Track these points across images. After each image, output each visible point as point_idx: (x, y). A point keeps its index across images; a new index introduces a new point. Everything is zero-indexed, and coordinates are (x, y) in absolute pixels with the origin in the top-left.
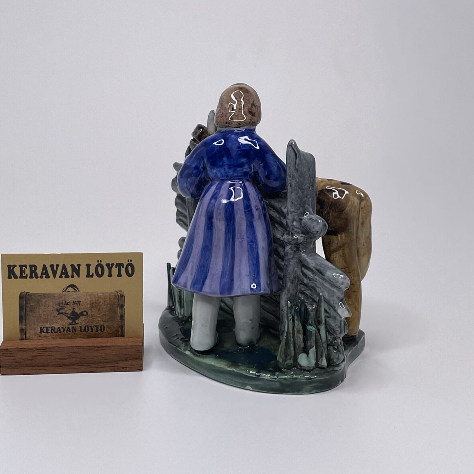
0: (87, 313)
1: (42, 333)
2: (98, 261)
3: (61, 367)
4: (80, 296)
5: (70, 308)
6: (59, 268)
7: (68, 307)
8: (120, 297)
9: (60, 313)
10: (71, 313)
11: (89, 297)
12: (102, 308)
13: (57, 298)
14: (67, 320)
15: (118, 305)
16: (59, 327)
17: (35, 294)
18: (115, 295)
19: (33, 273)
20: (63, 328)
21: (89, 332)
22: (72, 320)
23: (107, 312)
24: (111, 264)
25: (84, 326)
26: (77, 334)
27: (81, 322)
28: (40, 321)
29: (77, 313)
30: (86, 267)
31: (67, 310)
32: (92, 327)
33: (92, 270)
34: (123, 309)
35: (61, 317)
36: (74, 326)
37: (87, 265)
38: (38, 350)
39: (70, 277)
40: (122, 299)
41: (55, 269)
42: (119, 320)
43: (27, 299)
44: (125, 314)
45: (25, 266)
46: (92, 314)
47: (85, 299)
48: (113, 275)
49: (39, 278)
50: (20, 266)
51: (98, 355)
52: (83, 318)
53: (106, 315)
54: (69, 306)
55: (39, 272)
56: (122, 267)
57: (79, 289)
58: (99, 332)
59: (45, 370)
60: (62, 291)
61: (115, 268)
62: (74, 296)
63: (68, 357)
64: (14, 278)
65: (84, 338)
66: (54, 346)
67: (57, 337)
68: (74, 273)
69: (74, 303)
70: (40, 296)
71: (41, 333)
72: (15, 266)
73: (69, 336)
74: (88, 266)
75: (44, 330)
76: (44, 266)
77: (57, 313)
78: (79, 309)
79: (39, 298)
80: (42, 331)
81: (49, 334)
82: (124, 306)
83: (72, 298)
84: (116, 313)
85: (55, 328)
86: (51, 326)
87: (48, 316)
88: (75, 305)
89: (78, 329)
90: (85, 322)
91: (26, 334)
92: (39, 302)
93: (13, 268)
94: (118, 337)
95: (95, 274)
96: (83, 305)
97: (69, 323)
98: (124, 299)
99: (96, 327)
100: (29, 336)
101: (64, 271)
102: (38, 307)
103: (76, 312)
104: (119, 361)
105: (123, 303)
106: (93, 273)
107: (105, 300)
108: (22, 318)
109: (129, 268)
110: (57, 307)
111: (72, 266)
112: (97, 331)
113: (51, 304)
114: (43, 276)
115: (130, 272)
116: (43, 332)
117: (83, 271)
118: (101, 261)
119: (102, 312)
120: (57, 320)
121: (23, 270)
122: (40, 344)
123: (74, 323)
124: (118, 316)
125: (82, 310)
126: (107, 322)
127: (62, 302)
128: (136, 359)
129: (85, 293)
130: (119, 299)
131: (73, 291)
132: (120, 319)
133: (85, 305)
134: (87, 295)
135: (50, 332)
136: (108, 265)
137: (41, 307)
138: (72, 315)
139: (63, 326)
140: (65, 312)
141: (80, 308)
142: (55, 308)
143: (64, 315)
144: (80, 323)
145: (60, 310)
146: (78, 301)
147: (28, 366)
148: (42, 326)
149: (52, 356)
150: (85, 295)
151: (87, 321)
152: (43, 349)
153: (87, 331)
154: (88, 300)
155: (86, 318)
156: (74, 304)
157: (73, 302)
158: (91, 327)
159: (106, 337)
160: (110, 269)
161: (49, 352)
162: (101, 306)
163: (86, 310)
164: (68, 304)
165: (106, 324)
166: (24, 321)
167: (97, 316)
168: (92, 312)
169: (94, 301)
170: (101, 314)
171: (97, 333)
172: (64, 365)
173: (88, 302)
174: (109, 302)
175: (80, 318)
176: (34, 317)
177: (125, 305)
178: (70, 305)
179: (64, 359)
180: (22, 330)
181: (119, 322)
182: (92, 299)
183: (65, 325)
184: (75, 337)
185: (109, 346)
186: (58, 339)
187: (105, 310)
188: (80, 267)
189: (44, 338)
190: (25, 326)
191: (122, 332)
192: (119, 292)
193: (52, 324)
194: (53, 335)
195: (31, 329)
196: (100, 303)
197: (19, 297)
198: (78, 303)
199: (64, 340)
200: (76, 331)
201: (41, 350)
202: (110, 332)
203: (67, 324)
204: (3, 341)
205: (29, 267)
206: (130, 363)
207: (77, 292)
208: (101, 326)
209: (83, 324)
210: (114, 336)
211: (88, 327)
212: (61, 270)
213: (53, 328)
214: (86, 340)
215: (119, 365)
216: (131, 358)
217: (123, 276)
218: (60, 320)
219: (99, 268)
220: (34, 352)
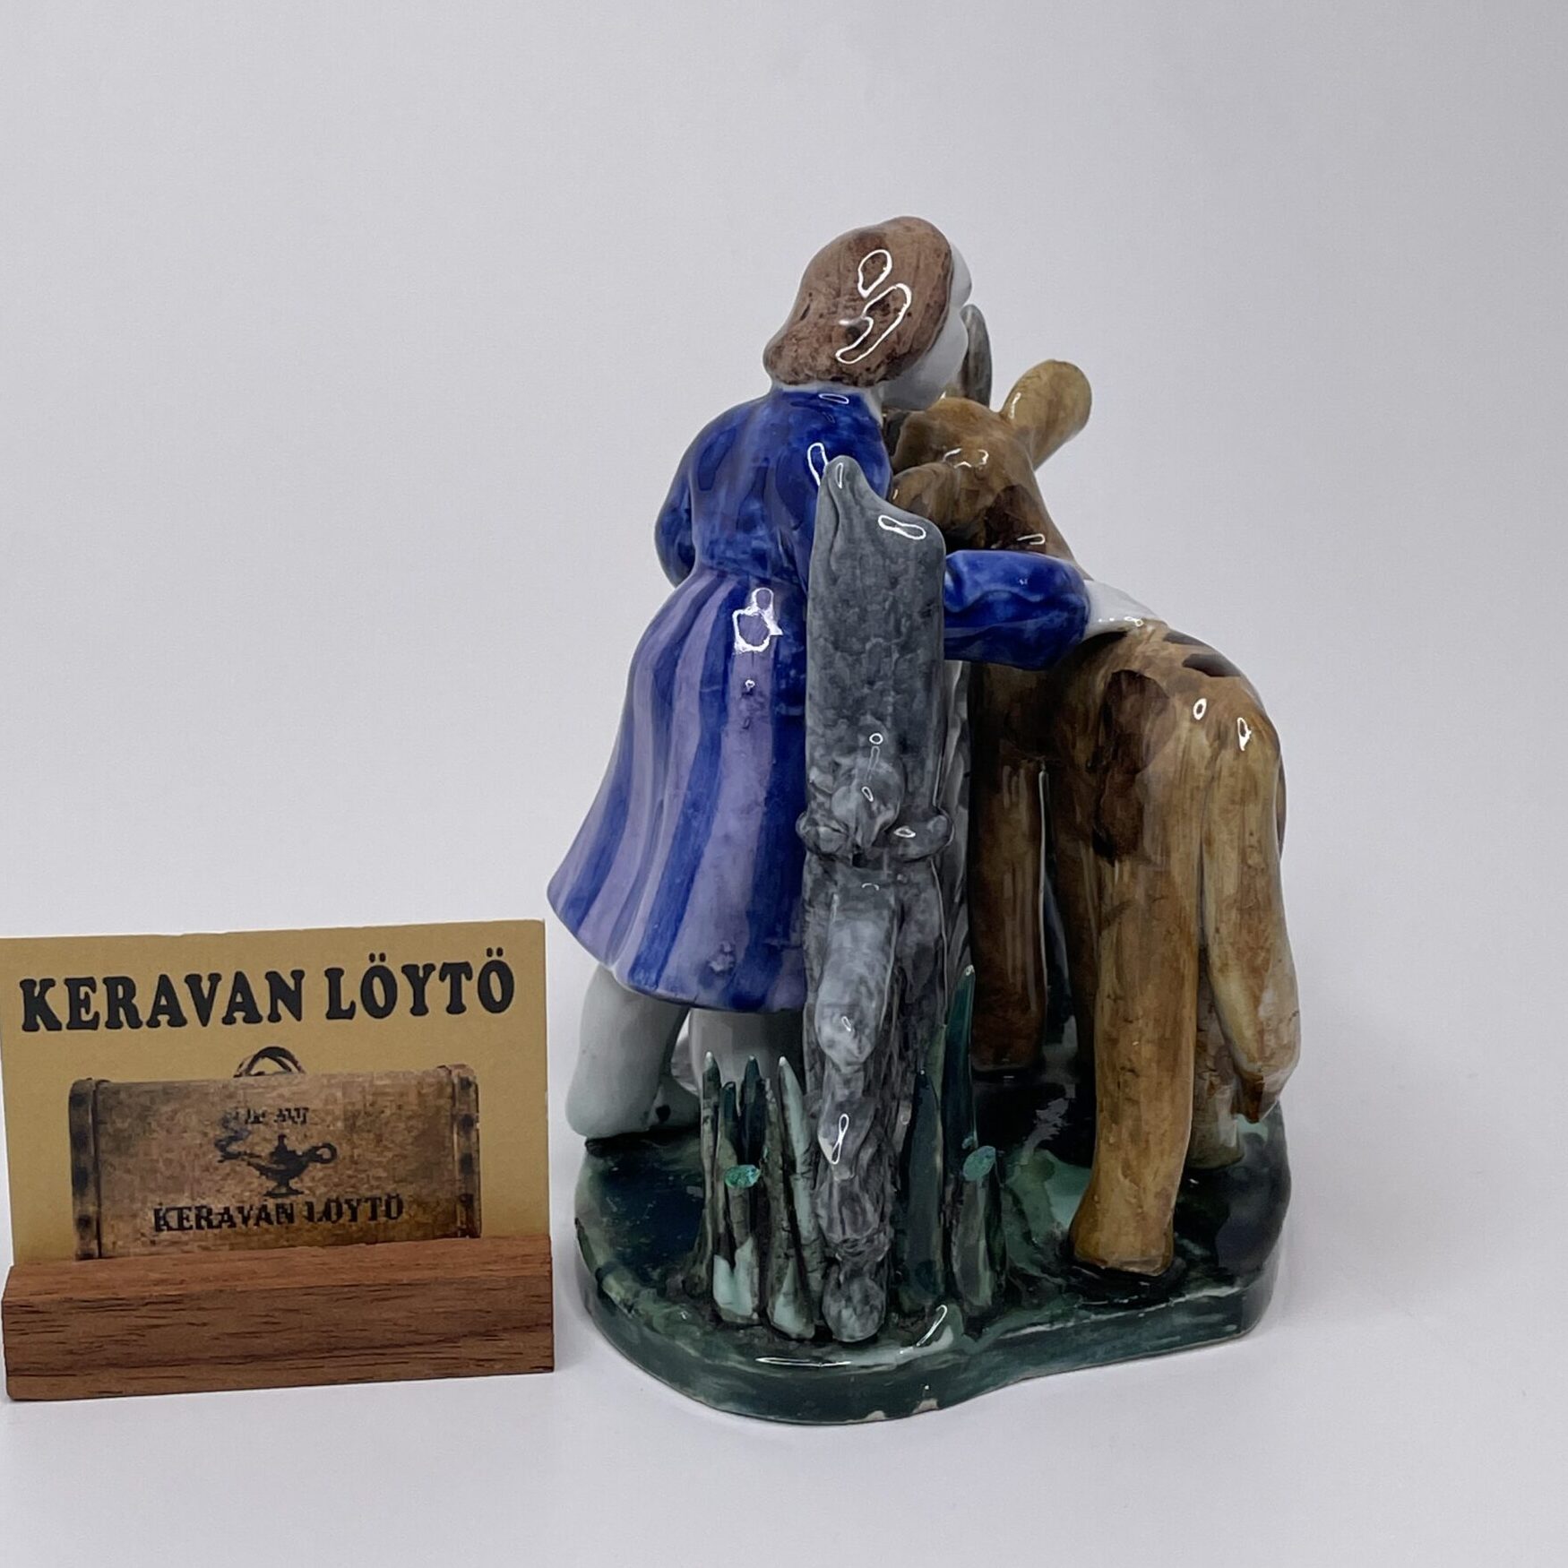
0: (333, 1151)
1: (162, 1230)
2: (372, 958)
3: (241, 1366)
4: (304, 1087)
5: (268, 1137)
6: (219, 987)
7: (259, 1128)
8: (458, 1089)
9: (228, 1156)
10: (272, 1154)
11: (339, 1094)
12: (392, 1133)
13: (216, 1099)
14: (256, 1181)
15: (453, 1117)
16: (227, 1205)
17: (129, 1086)
18: (440, 1083)
19: (121, 1010)
20: (241, 1210)
21: (341, 1221)
22: (274, 1179)
23: (409, 1147)
24: (421, 965)
25: (324, 1200)
26: (299, 1229)
27: (313, 1185)
28: (152, 1185)
29: (294, 1152)
30: (326, 980)
31: (257, 1144)
32: (355, 1204)
33: (350, 992)
34: (473, 1134)
35: (233, 1170)
36: (287, 1201)
37: (328, 973)
38: (148, 1307)
39: (265, 1019)
40: (468, 1096)
41: (206, 993)
42: (458, 1176)
43: (99, 1107)
44: (478, 1151)
45: (90, 983)
46: (352, 1156)
47: (326, 1102)
48: (430, 1010)
49: (144, 1027)
50: (68, 982)
51: (385, 1316)
52: (321, 1170)
53: (405, 1157)
54: (261, 1127)
55: (144, 1002)
56: (463, 977)
57: (300, 1064)
59: (183, 1377)
60: (234, 1072)
61: (439, 982)
62: (281, 1091)
63: (264, 1327)
64: (49, 1029)
65: (323, 1246)
66: (212, 1287)
67: (219, 1242)
68: (280, 1004)
69: (284, 1116)
70: (146, 1092)
71: (158, 1229)
72: (48, 984)
73: (267, 1237)
74: (334, 975)
75: (168, 1219)
76: (164, 980)
77: (219, 1154)
78: (301, 1137)
79: (145, 1100)
80: (160, 1223)
81: (191, 1232)
82: (477, 1121)
83: (273, 1098)
84: (445, 1148)
85: (210, 1212)
86: (198, 1205)
87: (183, 1167)
88: (284, 1124)
89: (301, 1211)
90: (325, 1186)
91: (98, 1236)
92: (146, 1116)
93: (43, 992)
94: (455, 1236)
95: (359, 1007)
96: (316, 1124)
97: (265, 1192)
98: (473, 1095)
99: (369, 1204)
100: (114, 1243)
101: (239, 999)
102: (144, 1132)
103: (289, 1148)
104: (465, 1336)
105: (473, 1112)
106: (353, 1004)
107: (400, 1103)
108: (80, 1180)
109: (494, 978)
110: (218, 1133)
111: (273, 977)
112: (374, 1217)
113: (194, 1120)
114: (160, 1017)
115: (497, 996)
116: (165, 1228)
117: (315, 994)
118: (382, 957)
119: (391, 1146)
120: (217, 1182)
121: (82, 996)
122: (155, 1276)
123: (284, 1190)
124: (453, 1158)
125: (315, 1142)
126: (411, 1183)
127: (234, 1114)
129: (323, 1075)
130: (457, 1096)
131: (276, 1073)
132: (462, 1170)
133: (323, 1121)
134: (330, 1086)
135: (191, 1228)
136: (409, 970)
137: (155, 1135)
138: (276, 1162)
139: (243, 1202)
140: (248, 1151)
141: (306, 1136)
142: (211, 1135)
143: (243, 1160)
145: (229, 1144)
146: (297, 1110)
147: (113, 1364)
148: (161, 1204)
149: (205, 1324)
150: (323, 1086)
151: (336, 1180)
152: (170, 1299)
153: (334, 1217)
154: (335, 1102)
155: (330, 1172)
156: (284, 1120)
157: (278, 1113)
158: (348, 1202)
159: (409, 1238)
160: (418, 986)
161: (192, 1309)
162: (387, 1124)
163: (329, 1139)
164: (260, 1122)
165: (406, 1192)
167: (370, 1162)
168: (354, 1146)
169: (359, 1106)
170: (386, 1153)
171: (373, 1223)
172: (251, 1358)
173: (338, 1111)
174: (415, 1108)
175: (306, 1172)
176: (128, 1171)
177: (480, 1119)
178: (266, 1124)
179: (254, 1334)
180: (83, 1223)
181: (455, 1181)
182: (354, 1100)
183: (250, 1197)
184: (291, 1243)
185: (425, 1284)
186: (225, 1253)
187: (401, 1138)
188: (304, 981)
189: (170, 1250)
190: (94, 1205)
191: (470, 1220)
192: (455, 1073)
193: (202, 1196)
194: (205, 1238)
195: (120, 1217)
196: (383, 1112)
197: (71, 1098)
198: (298, 1115)
199: (248, 1254)
200: (290, 1218)
201: (164, 1306)
202: (422, 1218)
203: (259, 1193)
204: (12, 1264)
205: (105, 987)
206: (506, 1342)
207: (291, 1076)
208: (390, 1197)
209: (318, 1193)
210: (438, 1234)
211: (339, 1206)
212: (229, 995)
213: (204, 1212)
214: (332, 1255)
215: (463, 1352)
216: (510, 1325)
217: (468, 1009)
218: (229, 1181)
219: (377, 982)
220: (136, 1313)
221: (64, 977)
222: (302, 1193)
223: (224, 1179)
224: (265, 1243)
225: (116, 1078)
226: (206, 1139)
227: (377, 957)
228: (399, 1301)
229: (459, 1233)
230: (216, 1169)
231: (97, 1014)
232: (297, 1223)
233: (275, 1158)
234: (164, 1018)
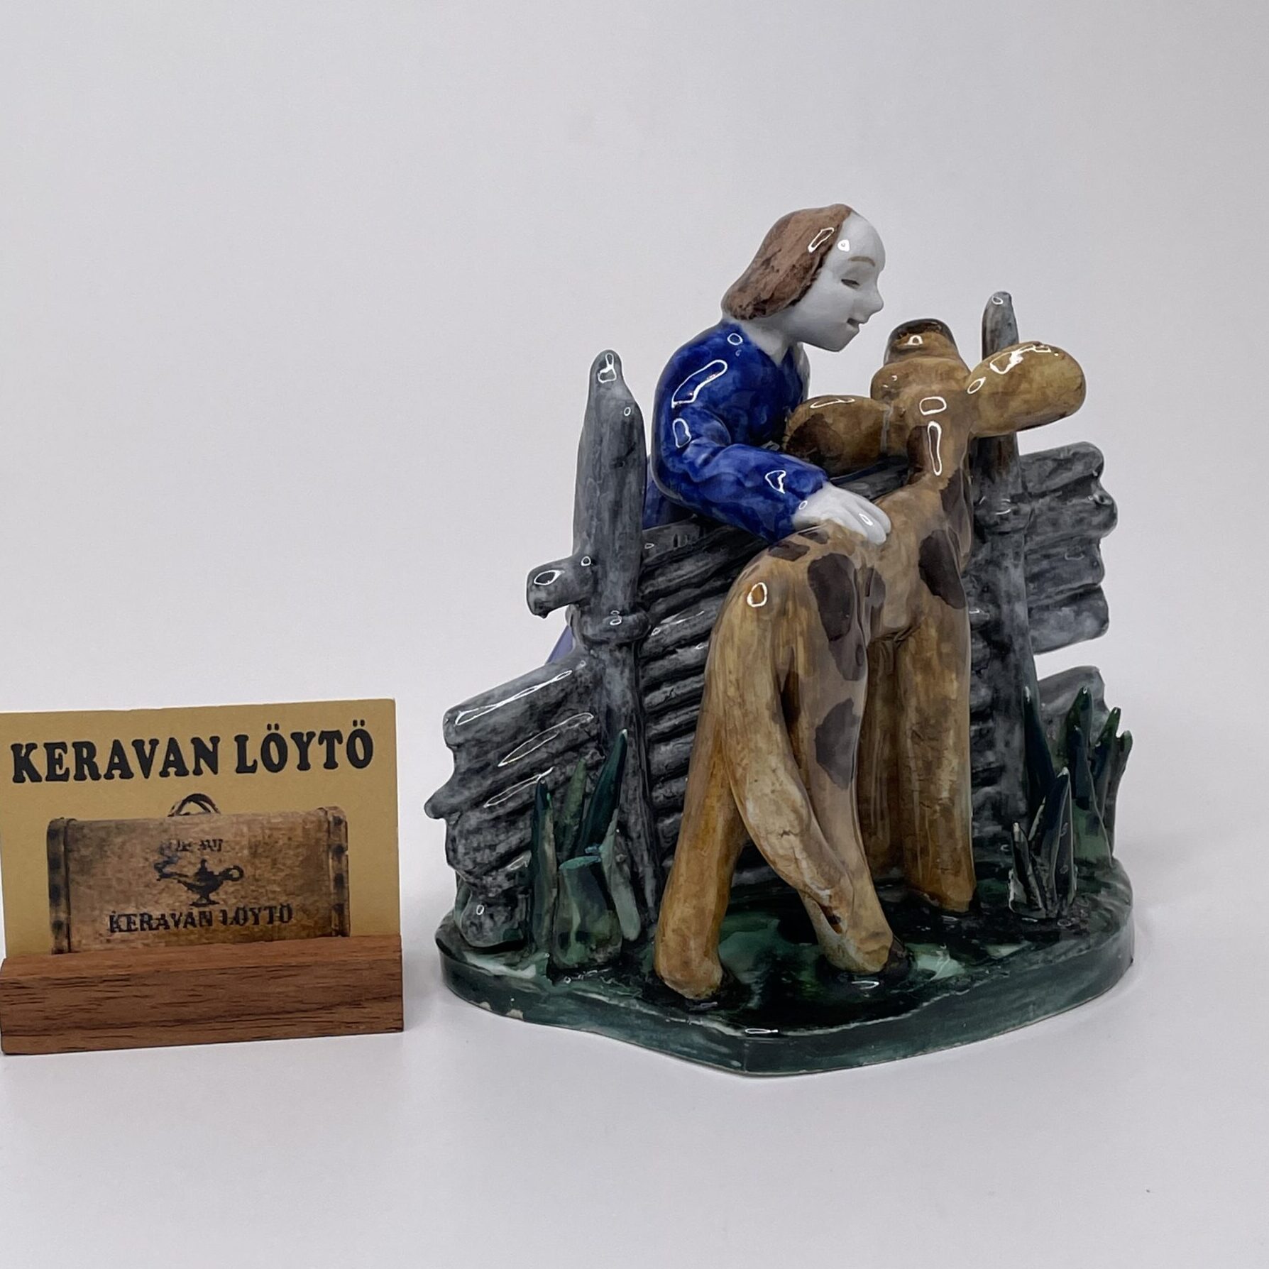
0: (241, 871)
1: (115, 931)
2: (269, 727)
3: (172, 1028)
4: (219, 824)
5: (193, 861)
6: (157, 749)
7: (186, 856)
8: (332, 825)
9: (164, 876)
10: (197, 874)
11: (245, 829)
12: (284, 858)
13: (154, 833)
14: (184, 894)
15: (329, 846)
16: (163, 913)
17: (92, 823)
18: (320, 821)
19: (86, 767)
20: (173, 916)
21: (247, 924)
22: (198, 893)
23: (297, 869)
24: (305, 732)
25: (234, 908)
26: (215, 931)
27: (227, 898)
28: (108, 898)
29: (212, 873)
30: (236, 744)
32: (256, 911)
33: (253, 753)
34: (344, 858)
35: (167, 887)
36: (207, 909)
37: (238, 738)
38: (106, 984)
39: (191, 773)
40: (340, 830)
41: (147, 752)
42: (332, 889)
43: (69, 839)
44: (347, 871)
45: (63, 746)
46: (254, 876)
47: (236, 835)
48: (312, 766)
49: (103, 779)
50: (46, 745)
51: (278, 990)
52: (231, 886)
53: (294, 876)
54: (188, 854)
55: (102, 761)
56: (336, 741)
57: (216, 807)
58: (277, 923)
60: (168, 814)
61: (318, 745)
62: (201, 826)
63: (191, 999)
64: (32, 781)
65: (234, 944)
66: (151, 969)
67: (157, 940)
68: (202, 761)
69: (205, 845)
70: (105, 827)
71: (112, 931)
72: (32, 747)
73: (192, 937)
74: (241, 740)
75: (119, 923)
76: (117, 744)
77: (157, 875)
78: (216, 862)
79: (102, 834)
80: (114, 926)
81: (136, 933)
82: (346, 849)
83: (197, 833)
84: (323, 869)
85: (150, 917)
86: (142, 912)
87: (130, 884)
88: (205, 851)
89: (217, 917)
90: (235, 898)
91: (68, 937)
92: (103, 846)
93: (28, 754)
94: (330, 935)
95: (260, 763)
96: (228, 852)
97: (190, 902)
98: (343, 829)
99: (268, 911)
100: (80, 942)
101: (172, 758)
102: (102, 858)
103: (209, 870)
104: (338, 1005)
105: (343, 842)
106: (255, 762)
107: (290, 835)
108: (58, 893)
109: (358, 741)
110: (156, 858)
111: (196, 742)
112: (271, 921)
113: (138, 850)
114: (114, 772)
115: (361, 756)
116: (117, 930)
117: (227, 755)
118: (277, 727)
119: (283, 868)
120: (155, 895)
121: (57, 756)
122: (110, 963)
123: (204, 901)
124: (329, 876)
125: (227, 865)
126: (298, 895)
127: (168, 844)
129: (234, 815)
130: (332, 830)
131: (199, 813)
132: (336, 886)
133: (234, 849)
134: (238, 823)
135: (136, 930)
136: (296, 736)
137: (110, 859)
138: (199, 880)
139: (174, 910)
140: (178, 872)
141: (220, 861)
143: (175, 879)
144: (224, 900)
145: (164, 867)
146: (214, 841)
147: (79, 1027)
148: (114, 912)
149: (146, 996)
150: (233, 823)
151: (243, 893)
152: (121, 978)
153: (242, 922)
154: (242, 835)
155: (238, 888)
156: (205, 849)
157: (200, 843)
158: (252, 910)
159: (297, 937)
160: (303, 745)
161: (136, 985)
162: (280, 851)
163: (237, 863)
164: (187, 850)
165: (295, 903)
166: (63, 901)
167: (269, 882)
168: (256, 868)
169: (260, 838)
170: (279, 874)
171: (270, 926)
172: (180, 1022)
173: (245, 842)
174: (302, 840)
175: (221, 887)
176: (90, 887)
177: (349, 848)
178: (192, 852)
179: (183, 1004)
180: (57, 926)
181: (331, 894)
182: (256, 834)
183: (180, 906)
184: (210, 941)
185: (309, 966)
186: (162, 947)
187: (291, 862)
188: (219, 744)
189: (122, 946)
190: (64, 912)
191: (342, 923)
192: (330, 813)
193: (144, 905)
194: (147, 938)
195: (83, 922)
196: (277, 842)
197: (48, 833)
198: (215, 845)
199: (179, 949)
200: (210, 922)
201: (118, 983)
202: (306, 922)
203: (187, 904)
204: (5, 957)
205: (73, 750)
206: (368, 1009)
207: (208, 815)
208: (283, 906)
209: (229, 903)
210: (318, 934)
211: (245, 912)
212: (165, 755)
213: (146, 918)
214: (240, 949)
215: (336, 1017)
216: (370, 996)
217: (339, 765)
218: (164, 895)
219: (273, 745)
220: (95, 988)
221: (44, 742)
222: (218, 903)
223: (160, 893)
224: (191, 941)
225: (81, 817)
226: (147, 863)
227: (273, 727)
228: (290, 979)
229: (334, 933)
231: (67, 770)
232: (214, 926)
233: (198, 877)
234: (117, 773)
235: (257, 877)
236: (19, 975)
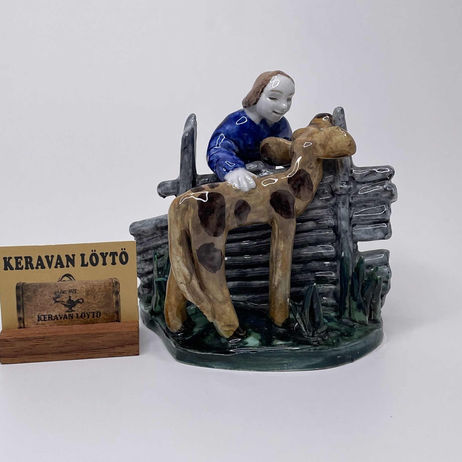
0: (83, 300)
1: (40, 321)
2: (92, 251)
3: (59, 355)
4: (75, 284)
5: (66, 297)
6: (53, 259)
8: (114, 284)
9: (56, 302)
10: (68, 301)
11: (84, 286)
12: (98, 296)
13: (53, 287)
14: (63, 308)
15: (113, 291)
16: (56, 314)
17: (31, 284)
18: (110, 283)
20: (59, 315)
21: (85, 318)
22: (68, 307)
23: (102, 299)
24: (105, 253)
25: (81, 313)
26: (74, 320)
27: (78, 309)
28: (37, 309)
29: (73, 301)
30: (81, 257)
31: (63, 299)
32: (88, 314)
33: (87, 260)
34: (119, 296)
35: (57, 305)
36: (71, 313)
37: (81, 255)
38: (36, 340)
39: (65, 267)
40: (117, 286)
41: (50, 260)
42: (115, 306)
43: (23, 290)
44: (120, 300)
45: (21, 258)
46: (88, 302)
47: (81, 288)
48: (107, 264)
49: (35, 269)
50: (15, 257)
51: (96, 342)
52: (80, 305)
53: (101, 302)
54: (65, 294)
55: (34, 263)
56: (116, 256)
57: (74, 278)
58: (96, 318)
60: (58, 280)
61: (109, 257)
62: (69, 285)
64: (11, 270)
65: (81, 325)
66: (52, 335)
67: (54, 324)
68: (69, 263)
69: (70, 291)
70: (36, 285)
71: (39, 320)
72: (10, 258)
73: (66, 323)
74: (83, 255)
75: (42, 318)
76: (39, 257)
77: (54, 301)
78: (74, 297)
79: (35, 288)
80: (39, 319)
82: (119, 292)
83: (68, 287)
84: (111, 299)
85: (52, 316)
86: (49, 314)
87: (45, 305)
89: (75, 316)
90: (81, 309)
91: (23, 322)
92: (35, 292)
93: (9, 260)
94: (114, 322)
95: (89, 263)
96: (78, 293)
97: (65, 311)
98: (118, 286)
99: (92, 314)
100: (27, 324)
101: (59, 262)
102: (35, 296)
103: (72, 300)
104: (116, 346)
105: (118, 290)
106: (88, 263)
107: (100, 288)
108: (19, 308)
109: (123, 255)
110: (54, 296)
111: (67, 256)
112: (93, 317)
113: (47, 293)
114: (39, 266)
115: (124, 260)
117: (78, 260)
118: (95, 251)
119: (97, 299)
120: (53, 308)
121: (19, 261)
122: (38, 332)
123: (70, 310)
124: (113, 302)
125: (78, 298)
126: (103, 308)
127: (58, 291)
128: (132, 344)
129: (80, 281)
130: (114, 286)
131: (68, 280)
132: (116, 305)
133: (80, 293)
134: (82, 284)
135: (47, 320)
136: (102, 254)
137: (38, 297)
138: (68, 303)
139: (60, 313)
140: (61, 301)
141: (76, 296)
142: (52, 296)
143: (60, 303)
145: (56, 299)
146: (74, 290)
147: (27, 355)
148: (39, 314)
149: (50, 344)
150: (80, 284)
151: (84, 308)
152: (42, 337)
153: (83, 317)
154: (83, 288)
155: (82, 306)
156: (70, 292)
158: (87, 313)
159: (102, 322)
160: (104, 257)
161: (46, 340)
162: (96, 293)
163: (82, 297)
165: (102, 311)
166: (22, 310)
167: (93, 303)
168: (88, 299)
169: (89, 289)
170: (96, 301)
171: (93, 319)
172: (62, 353)
173: (84, 290)
174: (104, 289)
175: (76, 306)
176: (31, 306)
177: (120, 292)
178: (66, 294)
179: (63, 347)
180: (20, 319)
181: (114, 308)
182: (88, 287)
183: (62, 312)
184: (73, 324)
185: (106, 333)
186: (56, 326)
187: (100, 297)
188: (75, 257)
189: (42, 326)
190: (22, 314)
191: (118, 318)
192: (114, 280)
193: (49, 312)
194: (51, 323)
195: (29, 318)
196: (95, 290)
197: (16, 288)
198: (74, 291)
199: (62, 327)
200: (72, 317)
201: (40, 339)
202: (106, 317)
205: (25, 259)
206: (127, 348)
207: (71, 281)
208: (97, 312)
209: (79, 311)
210: (110, 321)
211: (85, 314)
212: (56, 261)
213: (50, 316)
214: (83, 327)
215: (116, 351)
216: (127, 344)
217: (117, 264)
218: (57, 308)
219: (94, 257)
220: (33, 341)
221: (14, 256)
222: (75, 311)
223: (55, 308)
224: (66, 324)
225: (28, 282)
226: (50, 298)
227: (94, 251)
228: (100, 338)
230: (53, 305)
231: (23, 266)
232: (74, 318)
234: (40, 267)
235: (89, 302)
236: (6, 337)
